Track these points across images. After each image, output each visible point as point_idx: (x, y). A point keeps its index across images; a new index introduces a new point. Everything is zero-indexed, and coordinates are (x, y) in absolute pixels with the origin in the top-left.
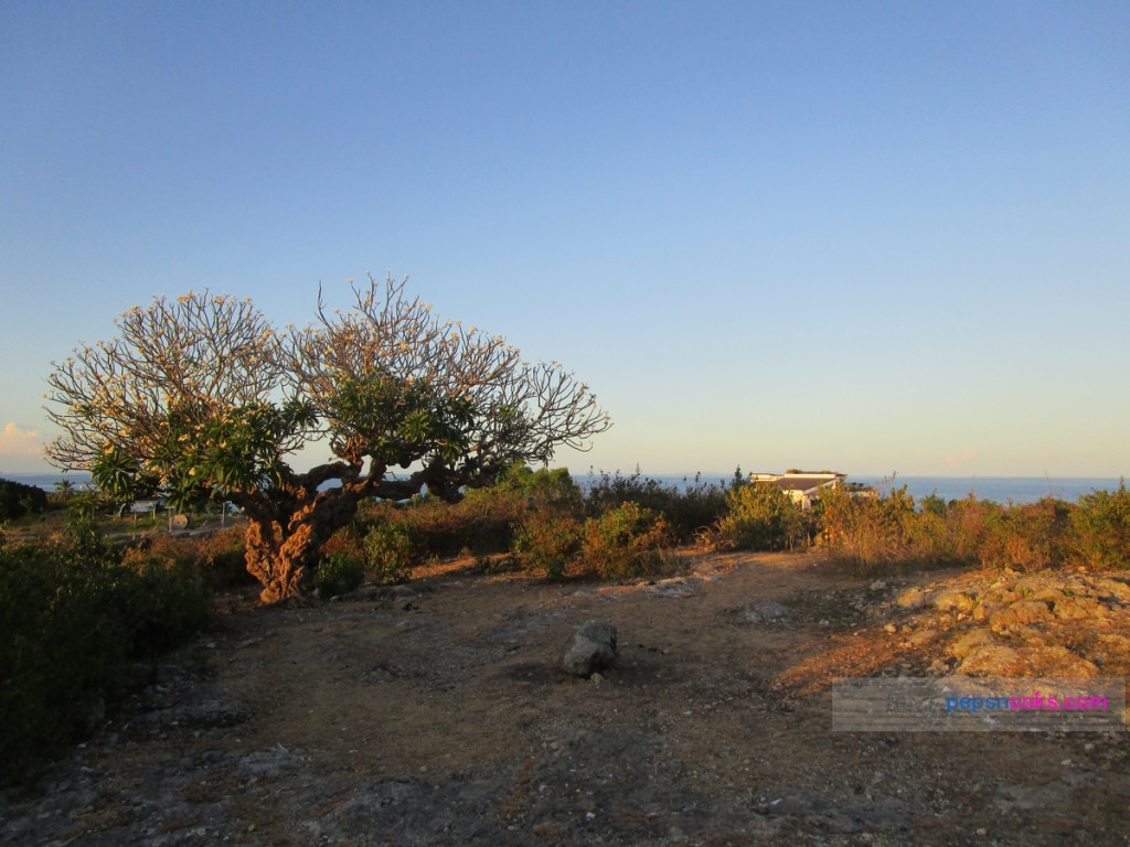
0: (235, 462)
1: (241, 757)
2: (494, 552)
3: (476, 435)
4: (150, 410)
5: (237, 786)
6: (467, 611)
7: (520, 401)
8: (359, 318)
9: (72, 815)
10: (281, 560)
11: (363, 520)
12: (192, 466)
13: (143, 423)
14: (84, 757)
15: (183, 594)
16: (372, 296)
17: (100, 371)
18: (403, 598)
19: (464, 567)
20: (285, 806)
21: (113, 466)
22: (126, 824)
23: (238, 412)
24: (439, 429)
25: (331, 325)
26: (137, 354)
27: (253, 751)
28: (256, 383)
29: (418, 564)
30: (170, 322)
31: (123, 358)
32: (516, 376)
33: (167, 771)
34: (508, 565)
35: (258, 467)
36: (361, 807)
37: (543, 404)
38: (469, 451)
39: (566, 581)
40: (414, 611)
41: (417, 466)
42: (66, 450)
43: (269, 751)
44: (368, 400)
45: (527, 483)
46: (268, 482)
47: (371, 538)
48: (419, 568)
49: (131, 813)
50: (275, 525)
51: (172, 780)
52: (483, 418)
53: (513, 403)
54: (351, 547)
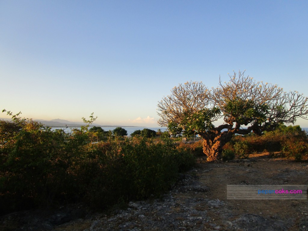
0: (200, 124)
1: (208, 201)
2: (276, 151)
3: (268, 115)
4: (179, 111)
5: (208, 208)
6: (268, 168)
7: (283, 104)
8: (231, 84)
9: (171, 207)
10: (212, 150)
11: (233, 140)
12: (190, 125)
13: (178, 115)
14: (171, 194)
15: (190, 157)
16: (235, 77)
17: (168, 103)
18: (247, 163)
19: (265, 155)
20: (221, 216)
21: (172, 125)
22: (183, 212)
23: (201, 111)
24: (257, 114)
25: (223, 86)
26: (176, 98)
27: (211, 200)
28: (204, 103)
29: (250, 153)
30: (183, 89)
31: (173, 99)
32: (281, 96)
33: (190, 201)
34: (280, 155)
35: (206, 125)
36: (244, 221)
37: (291, 105)
38: (266, 120)
39: (302, 162)
40: (251, 167)
41: (249, 125)
42: (162, 122)
43: (215, 200)
44: (235, 106)
45: (285, 130)
46: (209, 129)
47: (236, 145)
48: (251, 155)
49: (183, 210)
50: (210, 141)
51: (192, 203)
52: (270, 110)
53: (280, 105)
54: (230, 147)
